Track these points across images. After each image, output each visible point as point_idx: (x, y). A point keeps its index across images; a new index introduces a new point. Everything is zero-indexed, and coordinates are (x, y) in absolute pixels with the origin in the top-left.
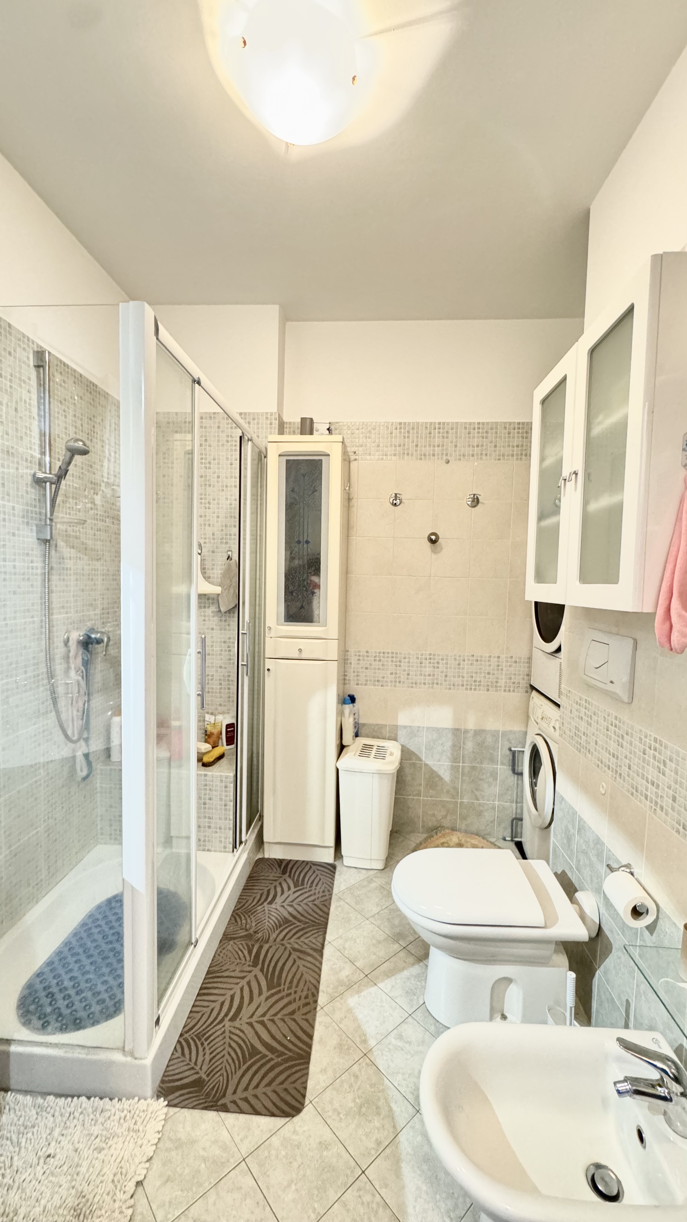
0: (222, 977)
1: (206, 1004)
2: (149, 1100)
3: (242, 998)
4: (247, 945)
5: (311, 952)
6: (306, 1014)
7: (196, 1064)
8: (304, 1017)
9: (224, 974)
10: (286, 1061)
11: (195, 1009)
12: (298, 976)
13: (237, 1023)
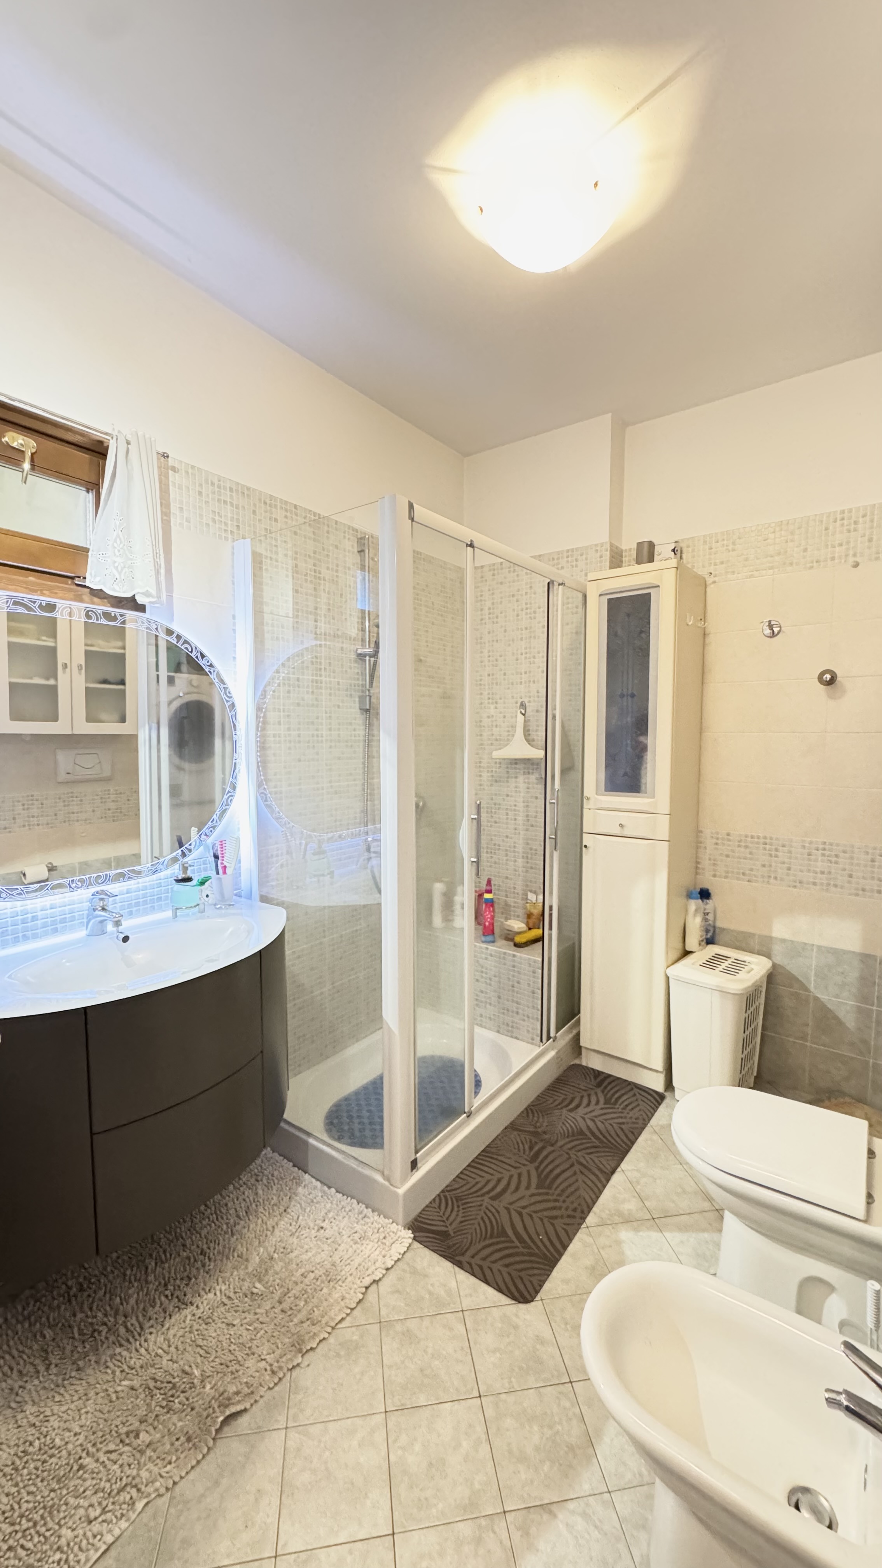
0: (496, 1159)
1: (473, 1175)
2: (400, 1227)
3: (509, 1184)
4: (531, 1141)
5: (597, 1172)
6: (568, 1224)
7: (447, 1219)
8: (565, 1227)
9: (499, 1158)
10: (531, 1255)
11: (462, 1176)
12: (572, 1189)
13: (495, 1203)
